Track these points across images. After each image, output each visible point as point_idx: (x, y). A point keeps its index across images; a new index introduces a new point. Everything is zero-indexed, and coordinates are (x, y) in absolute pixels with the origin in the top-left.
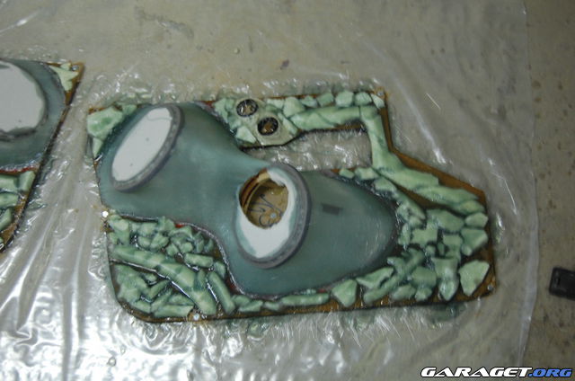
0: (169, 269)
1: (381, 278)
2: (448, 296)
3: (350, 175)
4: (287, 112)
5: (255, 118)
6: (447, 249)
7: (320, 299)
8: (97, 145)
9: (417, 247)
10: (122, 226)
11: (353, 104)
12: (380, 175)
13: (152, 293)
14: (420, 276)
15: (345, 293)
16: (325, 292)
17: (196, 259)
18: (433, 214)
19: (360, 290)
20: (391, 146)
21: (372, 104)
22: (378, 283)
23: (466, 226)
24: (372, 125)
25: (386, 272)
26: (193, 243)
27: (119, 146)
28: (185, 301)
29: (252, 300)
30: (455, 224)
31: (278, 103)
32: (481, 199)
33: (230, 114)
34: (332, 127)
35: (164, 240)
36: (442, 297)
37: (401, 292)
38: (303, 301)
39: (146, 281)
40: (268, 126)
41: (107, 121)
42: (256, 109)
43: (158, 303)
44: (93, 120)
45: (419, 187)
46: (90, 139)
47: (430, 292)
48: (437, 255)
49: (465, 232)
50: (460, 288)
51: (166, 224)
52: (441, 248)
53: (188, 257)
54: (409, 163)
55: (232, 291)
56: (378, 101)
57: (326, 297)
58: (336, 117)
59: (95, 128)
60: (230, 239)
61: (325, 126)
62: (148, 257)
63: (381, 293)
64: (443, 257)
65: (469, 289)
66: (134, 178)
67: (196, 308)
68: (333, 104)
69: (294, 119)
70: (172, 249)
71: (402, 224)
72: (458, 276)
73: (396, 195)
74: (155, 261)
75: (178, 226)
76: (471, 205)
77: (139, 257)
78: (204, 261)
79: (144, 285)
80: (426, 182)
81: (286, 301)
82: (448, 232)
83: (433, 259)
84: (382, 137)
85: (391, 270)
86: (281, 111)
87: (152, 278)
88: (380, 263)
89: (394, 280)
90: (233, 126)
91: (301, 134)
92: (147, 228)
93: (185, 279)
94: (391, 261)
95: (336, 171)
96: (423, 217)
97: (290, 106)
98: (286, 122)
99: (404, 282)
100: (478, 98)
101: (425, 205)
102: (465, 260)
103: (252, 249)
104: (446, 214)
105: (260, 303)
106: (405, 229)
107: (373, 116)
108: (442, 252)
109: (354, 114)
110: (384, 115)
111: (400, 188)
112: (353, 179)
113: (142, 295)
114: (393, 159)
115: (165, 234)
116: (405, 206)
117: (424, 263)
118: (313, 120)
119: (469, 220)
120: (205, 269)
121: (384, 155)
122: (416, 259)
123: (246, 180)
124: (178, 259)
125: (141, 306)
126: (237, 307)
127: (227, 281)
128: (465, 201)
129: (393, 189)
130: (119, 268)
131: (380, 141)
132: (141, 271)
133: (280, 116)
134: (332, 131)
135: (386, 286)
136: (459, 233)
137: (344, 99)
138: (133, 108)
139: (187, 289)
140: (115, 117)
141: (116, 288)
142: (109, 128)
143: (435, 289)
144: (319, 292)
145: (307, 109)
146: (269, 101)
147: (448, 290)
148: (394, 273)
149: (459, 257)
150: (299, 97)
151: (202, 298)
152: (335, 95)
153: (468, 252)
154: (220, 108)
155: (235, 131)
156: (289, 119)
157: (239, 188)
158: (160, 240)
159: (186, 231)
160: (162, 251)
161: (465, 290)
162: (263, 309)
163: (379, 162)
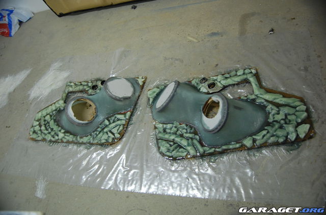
0: (178, 140)
1: (263, 135)
2: (293, 139)
3: (246, 98)
4: (219, 80)
5: (207, 83)
6: (290, 121)
7: (238, 145)
8: (151, 100)
9: (276, 121)
10: (161, 125)
11: (244, 74)
12: (258, 97)
13: (172, 148)
14: (280, 133)
15: (248, 142)
16: (240, 143)
17: (187, 135)
18: (282, 108)
19: (254, 141)
20: (261, 86)
21: (251, 72)
22: (261, 137)
23: (297, 111)
24: (252, 80)
25: (264, 132)
26: (186, 129)
27: (158, 99)
28: (184, 150)
29: (211, 148)
30: (292, 111)
31: (215, 78)
32: (302, 100)
33: (197, 84)
34: (236, 83)
35: (175, 129)
36: (290, 140)
37: (272, 140)
38: (231, 147)
39: (170, 145)
40: (212, 85)
41: (154, 92)
42: (207, 80)
43: (174, 152)
44: (149, 93)
45: (275, 99)
46: (149, 99)
47: (285, 138)
48: (286, 123)
49: (297, 113)
50: (298, 135)
51: (176, 124)
52: (287, 121)
53: (185, 135)
54: (268, 91)
55: (202, 146)
56: (254, 71)
57: (240, 144)
58: (237, 79)
59: (150, 95)
60: (200, 126)
61: (234, 83)
62: (170, 136)
63: (263, 141)
64: (289, 124)
65: (302, 136)
67: (188, 153)
68: (236, 75)
69: (222, 82)
70: (179, 132)
71: (269, 113)
72: (296, 131)
73: (265, 103)
74: (172, 137)
75: (180, 124)
76: (298, 103)
77: (167, 136)
78: (191, 135)
79: (169, 146)
80: (277, 97)
81: (224, 147)
82: (289, 115)
83: (284, 125)
84: (257, 83)
85: (267, 131)
86: (216, 80)
87: (172, 143)
88: (262, 129)
89: (268, 135)
90: (199, 88)
91: (225, 87)
92: (169, 126)
93: (184, 143)
94: (266, 128)
95: (240, 98)
96: (277, 110)
97: (220, 78)
98: (218, 83)
99: (273, 136)
100: (295, 65)
101: (278, 106)
102: (298, 124)
103: (208, 127)
104: (287, 108)
105: (214, 149)
106: (270, 115)
107: (252, 77)
108: (288, 122)
109: (245, 77)
110: (257, 76)
111: (266, 101)
113: (168, 150)
114: (262, 91)
115: (176, 127)
116: (270, 107)
117: (281, 127)
118: (229, 81)
119: (297, 108)
120: (192, 139)
121: (258, 89)
122: (277, 126)
123: (204, 103)
124: (182, 136)
125: (168, 154)
126: (204, 151)
127: (200, 142)
128: (295, 102)
129: (263, 101)
130: (160, 141)
131: (256, 85)
132: (167, 141)
133: (216, 82)
134: (237, 84)
135: (265, 138)
136: (294, 114)
137: (240, 72)
138: (163, 87)
139: (185, 146)
140: (157, 91)
141: (159, 148)
142: (155, 94)
143: (287, 137)
144: (237, 143)
145: (226, 78)
146: (211, 78)
147: (292, 137)
148: (268, 132)
149: (296, 123)
150: (223, 75)
151: (191, 149)
152: (236, 72)
153: (299, 121)
154: (193, 82)
155: (200, 89)
156: (219, 82)
157: (202, 107)
158: (174, 129)
159: (184, 125)
160: (175, 133)
161: (300, 136)
162: (215, 151)
163: (257, 92)
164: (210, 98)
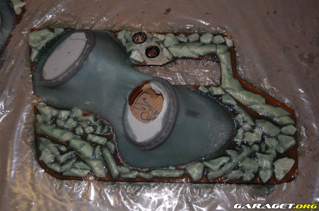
0: (76, 143)
1: (221, 163)
2: (265, 180)
3: (206, 91)
4: (167, 44)
5: (145, 45)
6: (267, 148)
7: (177, 174)
8: (35, 53)
9: (247, 145)
10: (47, 111)
11: (212, 43)
12: (226, 92)
13: (62, 159)
14: (247, 164)
15: (195, 171)
16: (181, 169)
17: (96, 139)
18: (259, 123)
19: (206, 169)
20: (235, 75)
21: (224, 44)
22: (218, 167)
23: (281, 133)
24: (224, 58)
25: (224, 160)
26: (95, 127)
28: (86, 167)
29: (131, 170)
30: (274, 131)
31: (161, 37)
32: (292, 116)
33: (127, 41)
34: (197, 57)
35: (74, 124)
36: (261, 180)
37: (234, 174)
38: (165, 174)
39: (59, 150)
40: (153, 52)
41: (43, 38)
42: (145, 40)
43: (68, 166)
44: (33, 37)
45: (251, 104)
46: (30, 50)
47: (253, 176)
48: (260, 151)
49: (281, 137)
50: (274, 174)
51: (78, 112)
52: (263, 146)
53: (90, 136)
54: (246, 86)
55: (118, 163)
56: (229, 43)
57: (182, 172)
58: (200, 51)
59: (34, 42)
60: (120, 127)
61: (191, 55)
62: (62, 134)
63: (220, 173)
64: (264, 153)
65: (280, 176)
66: (57, 78)
67: (92, 172)
68: (199, 41)
69: (170, 49)
70: (80, 131)
71: (239, 127)
72: (273, 167)
73: (236, 107)
74: (67, 137)
75: (85, 115)
76: (286, 120)
77: (56, 133)
78: (102, 141)
79: (58, 153)
80: (257, 101)
81: (154, 173)
82: (269, 136)
83: (257, 154)
84: (230, 67)
85: (228, 159)
86: (163, 42)
87: (63, 149)
88: (221, 153)
89: (229, 166)
90: (128, 50)
91: (174, 59)
92: (64, 114)
93: (87, 151)
94: (229, 152)
95: (197, 87)
96: (253, 124)
97: (169, 39)
98: (165, 50)
99: (236, 168)
100: (296, 47)
101: (255, 116)
102: (279, 156)
104: (268, 124)
105: (136, 173)
106: (240, 132)
107: (224, 53)
108: (263, 150)
109: (213, 50)
110: (231, 51)
111: (239, 103)
112: (207, 93)
113: (56, 161)
114: (236, 82)
115: (75, 119)
116: (241, 116)
117: (252, 156)
118: (185, 51)
119: (284, 129)
120: (102, 147)
121: (229, 79)
122: (246, 152)
123: (134, 87)
124: (84, 137)
125: (54, 167)
126: (120, 173)
127: (114, 156)
128: (282, 116)
129: (234, 103)
130: (43, 139)
131: (228, 69)
132: (55, 141)
133: (161, 45)
134: (196, 59)
135: (224, 169)
136: (276, 138)
137: (206, 39)
138: (61, 30)
139: (88, 158)
140: (51, 36)
141: (38, 154)
142: (43, 43)
143: (257, 174)
144: (178, 169)
145: (181, 43)
146: (155, 35)
147: (265, 176)
148: (230, 161)
149: (275, 154)
150: (176, 34)
151: (97, 165)
152: (200, 35)
153: (282, 151)
154: (121, 36)
155: (130, 53)
156: (167, 48)
157: (129, 92)
158: (72, 123)
159: (91, 118)
160: (73, 131)
161: (277, 176)
162: (138, 177)
163: (227, 84)
164: (148, 82)
